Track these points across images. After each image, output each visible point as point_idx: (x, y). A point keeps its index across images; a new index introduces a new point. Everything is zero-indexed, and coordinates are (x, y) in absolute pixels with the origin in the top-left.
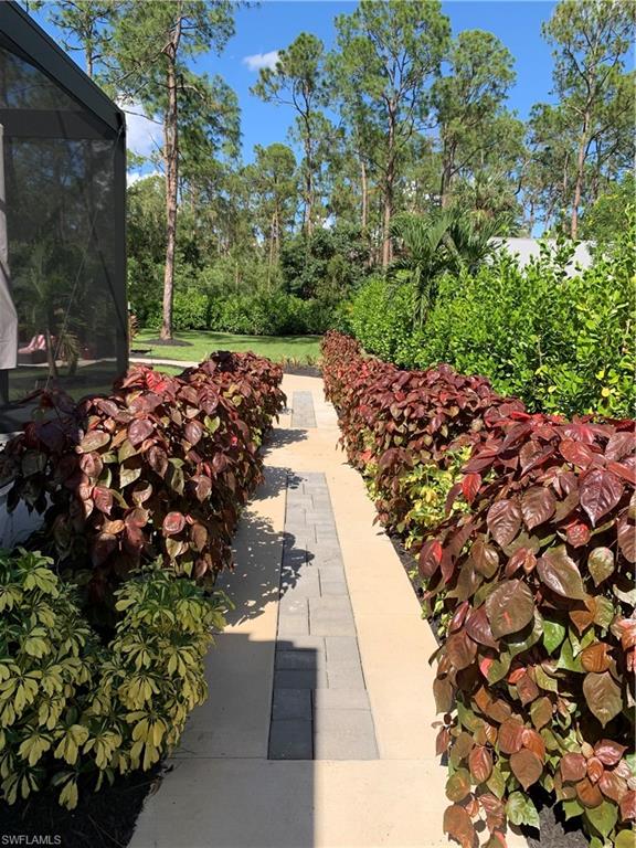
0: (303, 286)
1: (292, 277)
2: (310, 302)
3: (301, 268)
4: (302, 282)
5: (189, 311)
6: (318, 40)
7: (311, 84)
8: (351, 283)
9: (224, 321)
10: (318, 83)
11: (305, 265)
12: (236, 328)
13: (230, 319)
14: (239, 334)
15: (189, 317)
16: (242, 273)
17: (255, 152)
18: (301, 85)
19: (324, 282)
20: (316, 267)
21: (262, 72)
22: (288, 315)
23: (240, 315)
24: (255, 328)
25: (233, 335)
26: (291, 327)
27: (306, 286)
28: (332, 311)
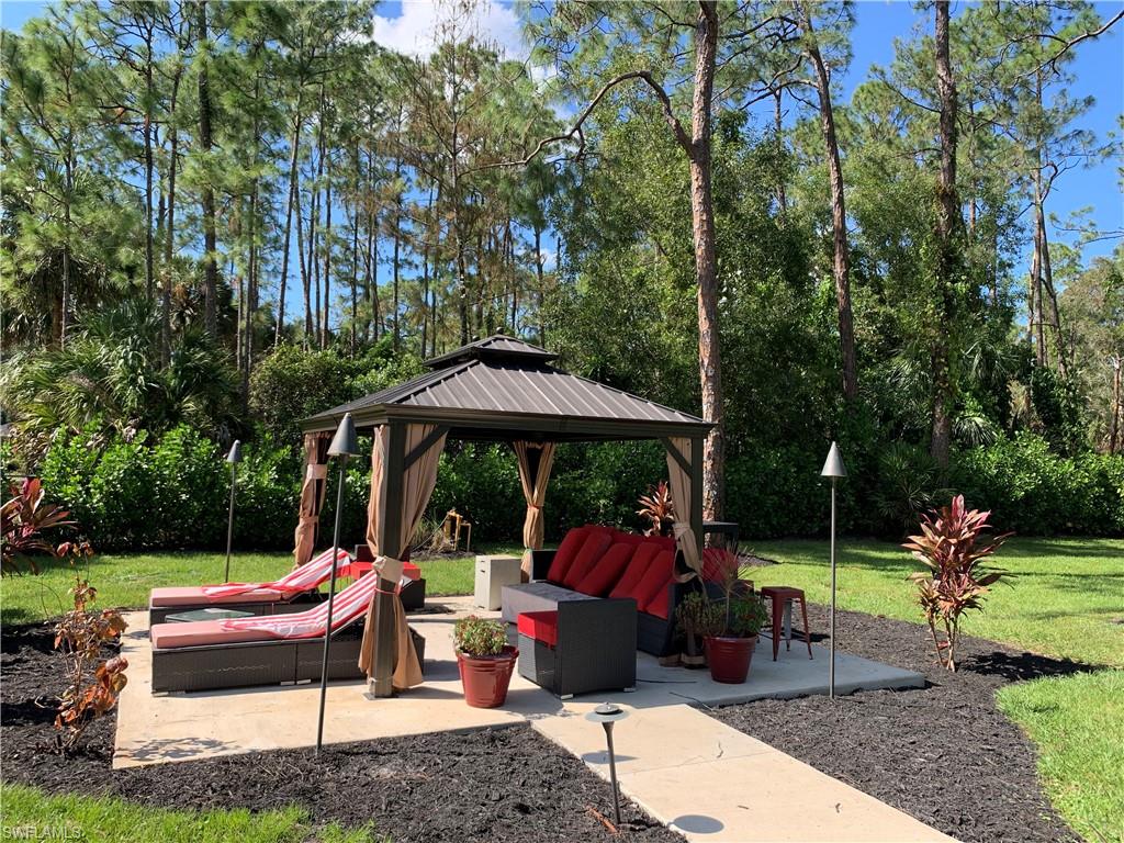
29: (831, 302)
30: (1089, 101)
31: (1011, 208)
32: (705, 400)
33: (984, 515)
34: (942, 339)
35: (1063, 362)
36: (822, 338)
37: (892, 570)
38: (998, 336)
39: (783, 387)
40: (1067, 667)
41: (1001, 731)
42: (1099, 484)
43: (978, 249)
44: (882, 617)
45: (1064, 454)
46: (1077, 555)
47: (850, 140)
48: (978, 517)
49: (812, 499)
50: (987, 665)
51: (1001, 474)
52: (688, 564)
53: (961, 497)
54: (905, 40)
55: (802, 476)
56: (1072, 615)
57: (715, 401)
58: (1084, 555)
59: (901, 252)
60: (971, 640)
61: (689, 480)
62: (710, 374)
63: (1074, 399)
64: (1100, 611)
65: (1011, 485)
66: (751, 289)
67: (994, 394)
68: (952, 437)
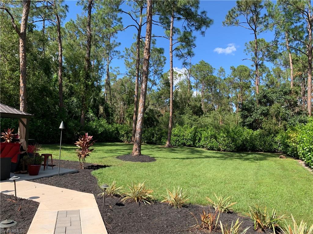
0: (253, 122)
1: (247, 117)
2: (258, 132)
3: (252, 112)
4: (252, 120)
5: (183, 136)
9: (202, 142)
11: (254, 110)
12: (209, 146)
13: (205, 141)
14: (210, 150)
15: (183, 139)
16: (223, 120)
17: (231, 69)
18: (252, 19)
19: (267, 119)
20: (262, 110)
21: (229, 12)
22: (243, 139)
23: (211, 139)
24: (220, 147)
25: (207, 151)
26: (245, 147)
27: (255, 122)
28: (273, 137)
29: (57, 80)
30: (120, 44)
31: (102, 64)
32: (21, 106)
33: (92, 137)
34: (85, 95)
35: (111, 102)
36: (54, 91)
37: (69, 151)
38: (97, 95)
39: (43, 103)
40: (105, 166)
41: (92, 178)
42: (116, 130)
43: (94, 74)
44: (68, 161)
45: (110, 123)
46: (110, 146)
47: (64, 36)
48: (91, 137)
49: (49, 133)
50: (90, 168)
51: (96, 128)
52: (24, 149)
53: (87, 133)
54: (80, 16)
55: (47, 127)
56: (107, 157)
57: (24, 106)
58: (111, 146)
59: (75, 69)
60: (87, 164)
61: (25, 128)
62: (23, 98)
63: (112, 111)
64: (112, 156)
65: (98, 131)
66: (34, 74)
67: (96, 109)
68: (85, 118)
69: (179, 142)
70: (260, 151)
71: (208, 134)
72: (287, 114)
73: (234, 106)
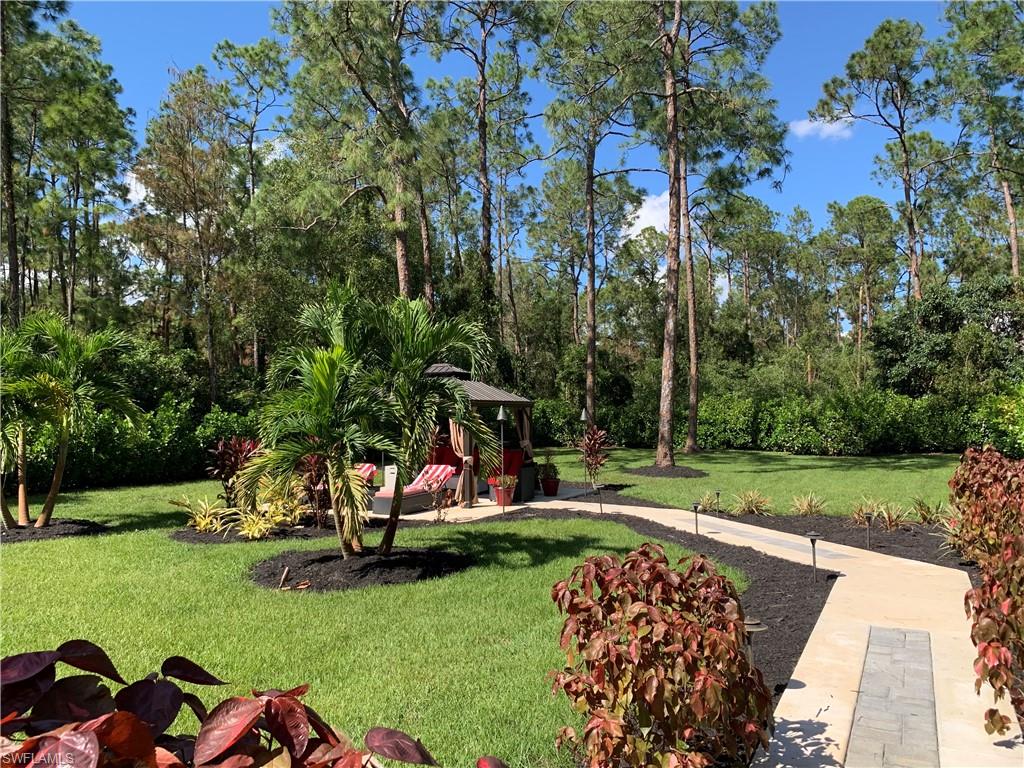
0: (909, 376)
1: (891, 363)
2: (922, 402)
3: (906, 349)
4: (908, 370)
5: (725, 422)
6: (913, 24)
7: (905, 85)
8: (1001, 367)
9: (778, 436)
10: (917, 81)
11: (911, 344)
12: (797, 445)
13: (787, 431)
14: (801, 454)
15: (725, 431)
16: (816, 369)
17: (828, 211)
18: (890, 94)
19: (949, 367)
20: (932, 344)
21: (826, 86)
22: (885, 421)
23: (802, 425)
24: (829, 444)
25: (792, 456)
26: (892, 441)
27: (916, 374)
28: (967, 412)
69: (715, 438)
70: (933, 451)
71: (793, 413)
72: (1003, 349)
73: (843, 319)
